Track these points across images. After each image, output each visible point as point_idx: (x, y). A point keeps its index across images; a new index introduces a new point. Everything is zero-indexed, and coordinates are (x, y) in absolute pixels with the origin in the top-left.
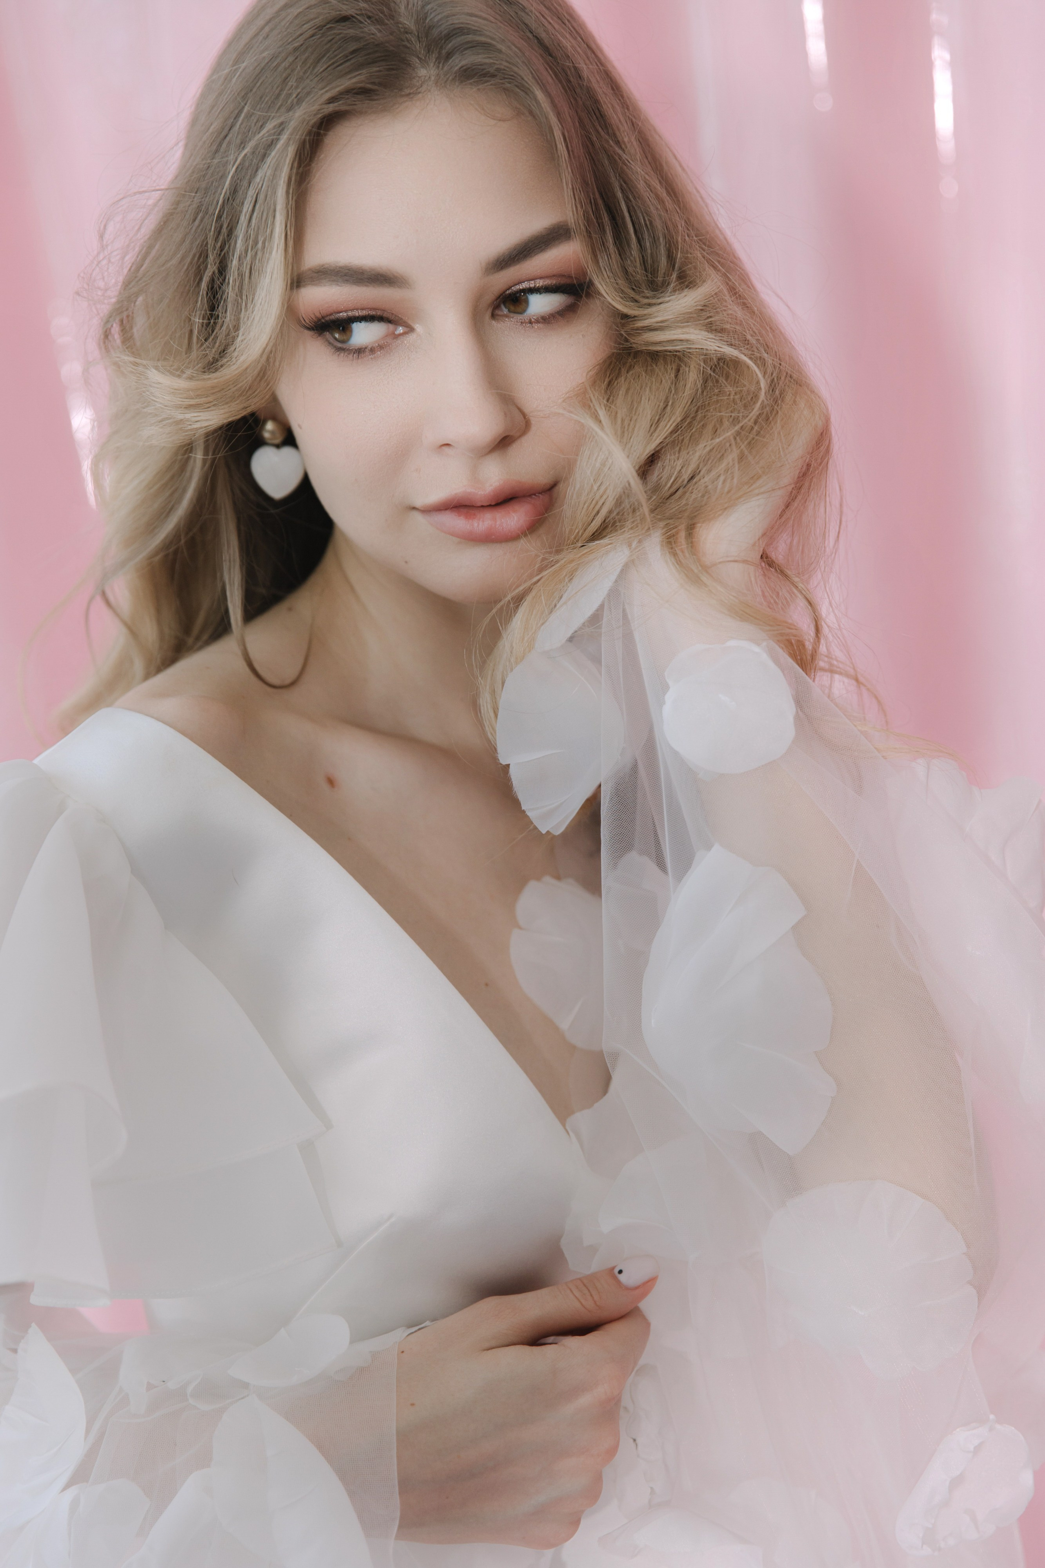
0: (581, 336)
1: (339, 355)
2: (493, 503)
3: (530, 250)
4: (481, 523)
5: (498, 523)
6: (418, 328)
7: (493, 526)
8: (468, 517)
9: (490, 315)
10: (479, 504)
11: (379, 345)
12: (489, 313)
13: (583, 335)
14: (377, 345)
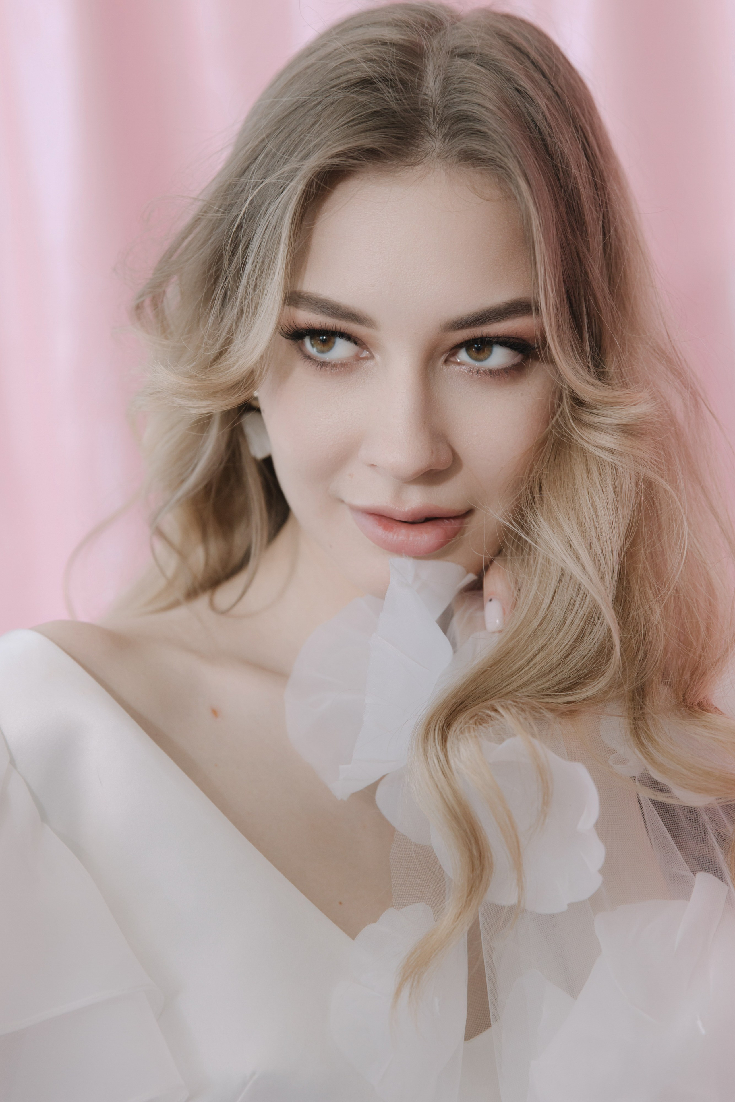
0: (520, 395)
1: (305, 362)
2: (410, 520)
3: (486, 319)
4: (395, 537)
5: (411, 539)
6: (377, 357)
7: (406, 542)
8: (386, 528)
9: (444, 360)
10: (398, 519)
11: (341, 362)
12: (443, 358)
13: (521, 394)
14: (340, 362)
